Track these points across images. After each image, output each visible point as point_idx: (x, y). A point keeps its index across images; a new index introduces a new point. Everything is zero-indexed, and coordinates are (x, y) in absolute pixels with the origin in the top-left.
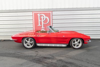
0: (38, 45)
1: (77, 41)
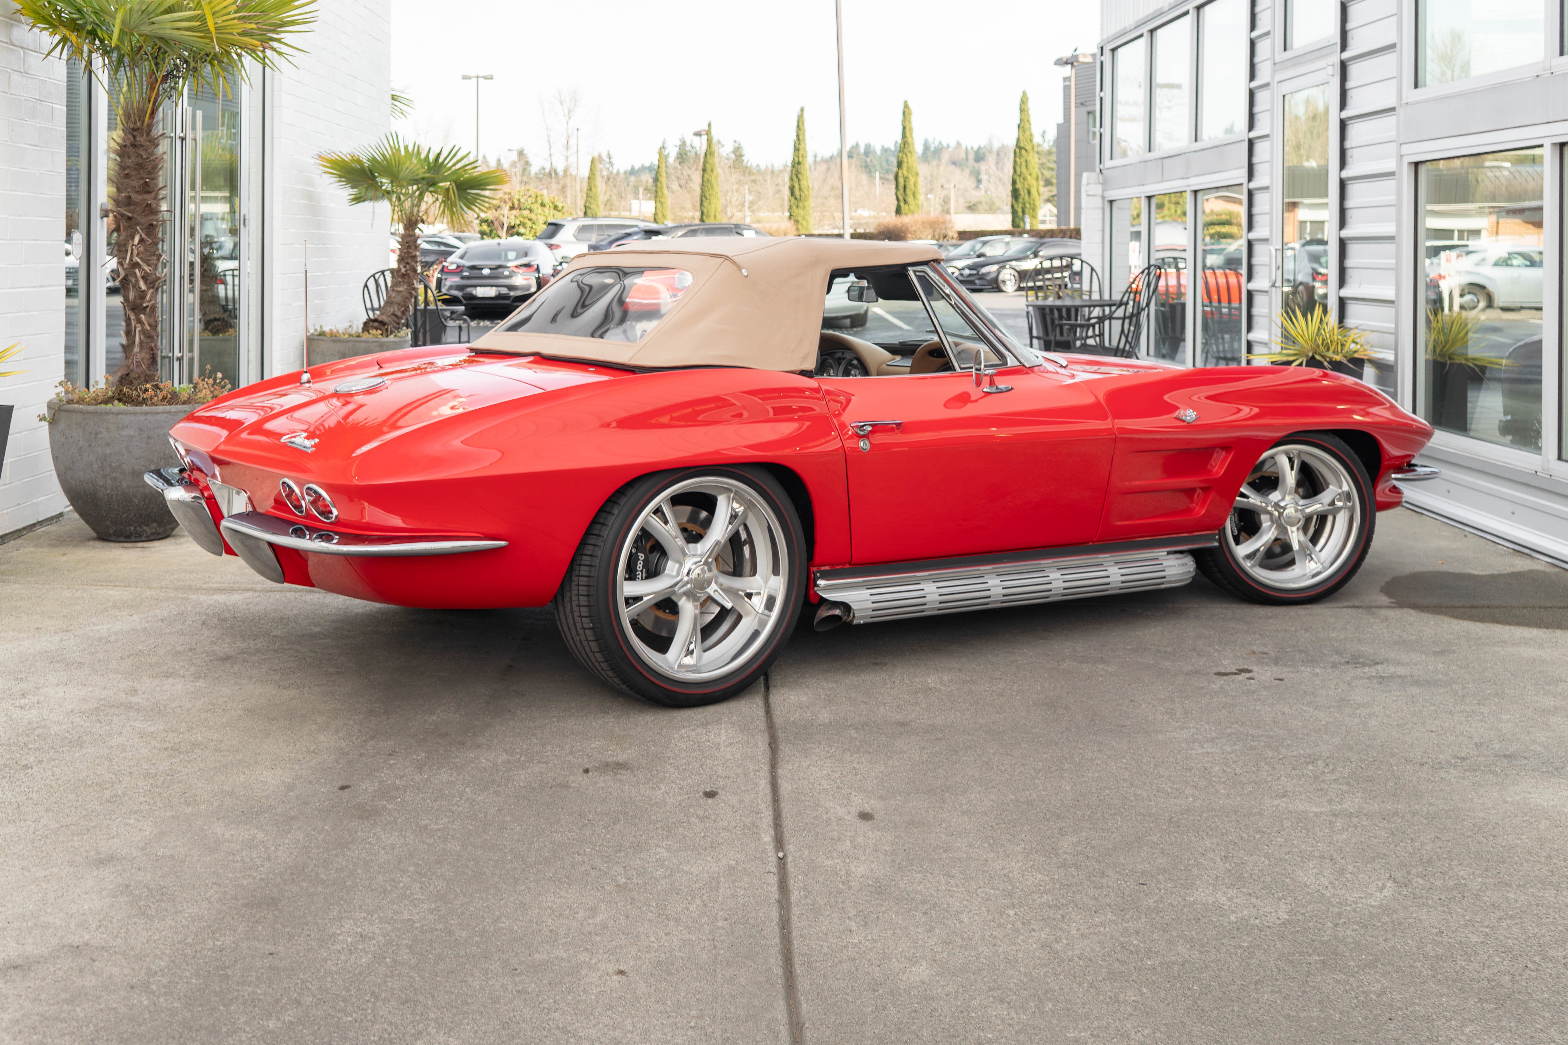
0: (860, 597)
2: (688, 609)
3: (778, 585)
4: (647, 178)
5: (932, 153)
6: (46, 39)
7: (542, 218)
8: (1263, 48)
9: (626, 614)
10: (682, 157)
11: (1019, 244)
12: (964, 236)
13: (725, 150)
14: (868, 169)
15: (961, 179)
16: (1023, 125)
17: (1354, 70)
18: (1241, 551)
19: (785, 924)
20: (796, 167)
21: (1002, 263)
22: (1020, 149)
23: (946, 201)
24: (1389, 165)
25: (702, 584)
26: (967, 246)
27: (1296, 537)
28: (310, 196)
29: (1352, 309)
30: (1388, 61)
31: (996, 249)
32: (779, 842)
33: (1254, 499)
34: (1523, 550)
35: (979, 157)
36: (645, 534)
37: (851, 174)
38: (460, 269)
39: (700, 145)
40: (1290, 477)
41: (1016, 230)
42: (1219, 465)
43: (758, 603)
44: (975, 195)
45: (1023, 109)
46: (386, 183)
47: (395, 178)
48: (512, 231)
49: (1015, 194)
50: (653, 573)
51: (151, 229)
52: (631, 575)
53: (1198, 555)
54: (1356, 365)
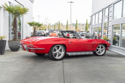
0: (69, 54)
1: (99, 47)
2: (57, 54)
3: (64, 53)
4: (54, 26)
5: (79, 24)
6: (8, 12)
7: (45, 29)
8: (103, 16)
9: (53, 54)
10: (57, 24)
11: (86, 32)
12: (81, 31)
13: (61, 23)
14: (73, 25)
15: (82, 26)
16: (87, 22)
17: (109, 18)
18: (97, 52)
19: (63, 70)
20: (67, 25)
21: (85, 34)
22: (86, 24)
23: (80, 28)
24: (111, 25)
25: (58, 52)
26: (81, 32)
27: (101, 51)
28: (26, 26)
29: (108, 36)
30: (111, 17)
31: (84, 33)
32: (63, 67)
33: (98, 49)
34: (118, 53)
35: (83, 25)
36: (55, 49)
37: (72, 26)
38: (37, 33)
39: (59, 23)
40: (100, 47)
41: (86, 31)
42: (95, 46)
43: (62, 54)
44: (83, 28)
45: (87, 20)
46: (33, 25)
47: (34, 24)
48: (42, 30)
49: (86, 28)
50: (55, 51)
51: (16, 27)
52: (54, 51)
53: (93, 52)
54: (108, 40)
